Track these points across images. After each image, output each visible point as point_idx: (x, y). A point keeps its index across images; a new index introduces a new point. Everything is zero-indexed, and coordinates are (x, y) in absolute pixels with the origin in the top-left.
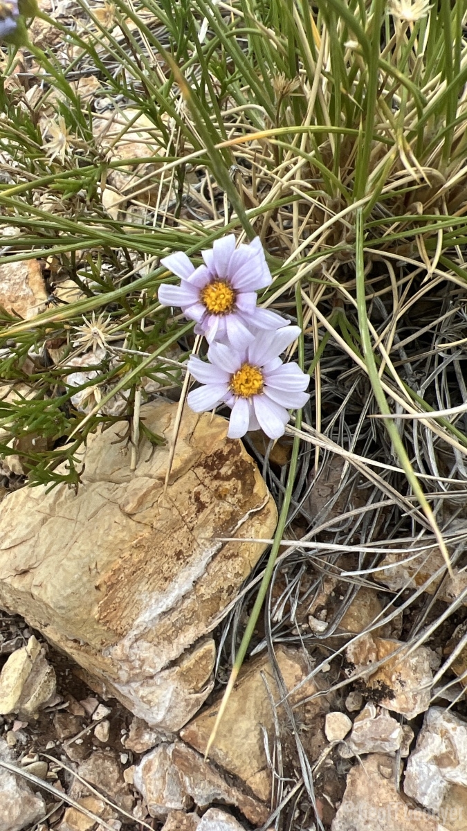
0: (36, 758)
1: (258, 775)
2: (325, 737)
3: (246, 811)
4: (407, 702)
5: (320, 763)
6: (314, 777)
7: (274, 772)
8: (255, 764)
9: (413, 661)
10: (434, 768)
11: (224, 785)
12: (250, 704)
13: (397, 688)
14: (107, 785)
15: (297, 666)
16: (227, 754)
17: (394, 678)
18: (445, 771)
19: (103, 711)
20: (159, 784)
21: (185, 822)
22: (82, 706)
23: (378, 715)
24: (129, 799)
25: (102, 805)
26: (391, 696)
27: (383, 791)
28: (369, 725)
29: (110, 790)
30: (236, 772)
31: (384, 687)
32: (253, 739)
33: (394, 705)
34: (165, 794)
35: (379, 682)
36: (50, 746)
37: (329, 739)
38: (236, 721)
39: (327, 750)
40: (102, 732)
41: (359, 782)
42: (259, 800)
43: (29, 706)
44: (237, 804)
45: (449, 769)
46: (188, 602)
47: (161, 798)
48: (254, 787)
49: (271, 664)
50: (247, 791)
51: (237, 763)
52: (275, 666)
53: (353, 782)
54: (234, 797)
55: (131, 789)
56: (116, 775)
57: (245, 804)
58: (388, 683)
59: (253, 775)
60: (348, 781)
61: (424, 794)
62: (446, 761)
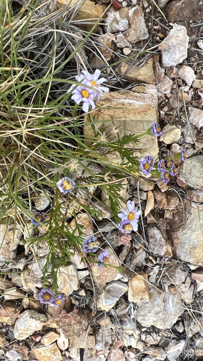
0: (182, 119)
1: (149, 63)
2: (131, 52)
3: (158, 59)
4: (112, 36)
5: (137, 50)
6: (141, 49)
7: (146, 59)
8: (147, 65)
9: (102, 40)
10: (120, 23)
11: (157, 68)
12: (137, 74)
13: (110, 41)
14: (175, 98)
15: (121, 69)
16: (151, 72)
17: (109, 43)
18: (119, 20)
19: (162, 112)
20: (166, 85)
21: (169, 72)
22: (164, 118)
23: (118, 43)
24: (174, 91)
25: (180, 94)
26: (113, 41)
27: (132, 33)
28: (122, 43)
29: (175, 96)
30: (152, 68)
31: (112, 44)
32: (143, 68)
33: (114, 39)
34: (167, 82)
35: (112, 46)
36: (177, 119)
37: (131, 51)
38: (143, 75)
39: (134, 50)
40: (166, 109)
41: (134, 39)
42: (154, 59)
43: (174, 126)
44: (158, 62)
45: (118, 19)
46: (130, 98)
47: (169, 82)
48: (152, 62)
49: (126, 74)
50: (154, 63)
51: (150, 69)
52: (126, 73)
53: (135, 41)
54: (158, 64)
55: (171, 93)
56: (171, 98)
57: (157, 61)
58: (110, 44)
59: (150, 64)
60: (136, 42)
61: (126, 23)
62: (117, 21)
